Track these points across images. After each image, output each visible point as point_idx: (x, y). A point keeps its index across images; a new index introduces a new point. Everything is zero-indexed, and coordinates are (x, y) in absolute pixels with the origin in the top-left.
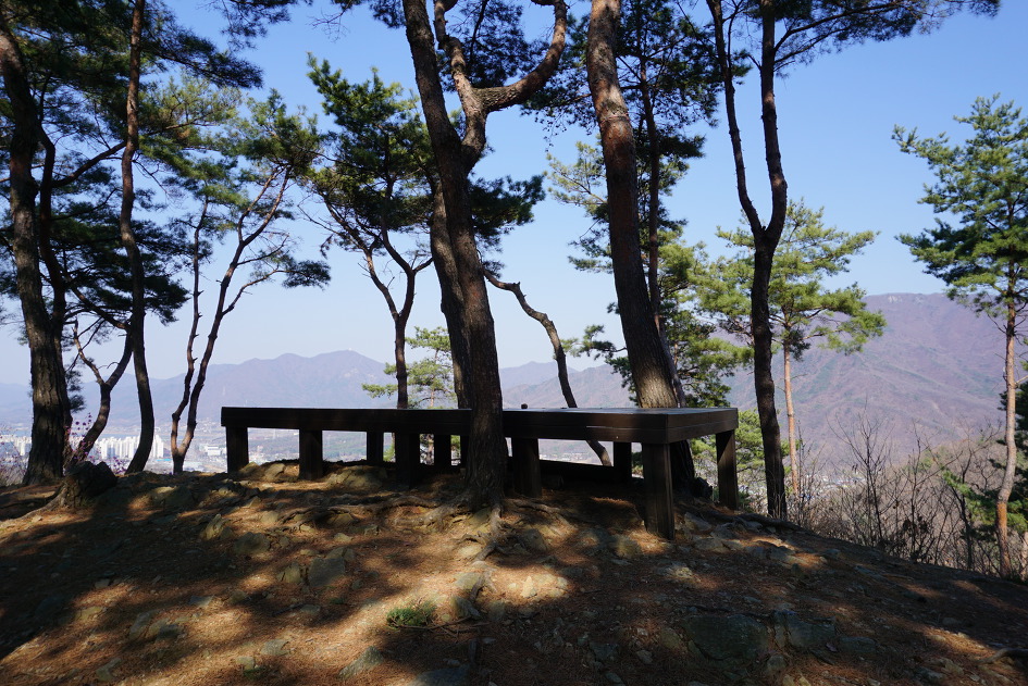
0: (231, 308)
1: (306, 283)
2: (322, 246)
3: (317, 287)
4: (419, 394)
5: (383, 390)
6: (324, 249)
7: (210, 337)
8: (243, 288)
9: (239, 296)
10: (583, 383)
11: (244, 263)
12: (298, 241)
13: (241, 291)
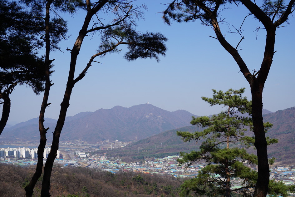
0: (82, 76)
1: (144, 55)
2: (165, 13)
3: (153, 58)
4: (218, 138)
5: (192, 137)
6: (167, 15)
7: (62, 105)
8: (93, 58)
9: (89, 65)
10: (275, 118)
11: (92, 30)
12: (142, 9)
13: (91, 60)
